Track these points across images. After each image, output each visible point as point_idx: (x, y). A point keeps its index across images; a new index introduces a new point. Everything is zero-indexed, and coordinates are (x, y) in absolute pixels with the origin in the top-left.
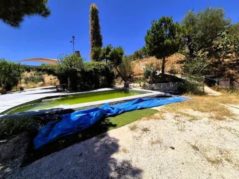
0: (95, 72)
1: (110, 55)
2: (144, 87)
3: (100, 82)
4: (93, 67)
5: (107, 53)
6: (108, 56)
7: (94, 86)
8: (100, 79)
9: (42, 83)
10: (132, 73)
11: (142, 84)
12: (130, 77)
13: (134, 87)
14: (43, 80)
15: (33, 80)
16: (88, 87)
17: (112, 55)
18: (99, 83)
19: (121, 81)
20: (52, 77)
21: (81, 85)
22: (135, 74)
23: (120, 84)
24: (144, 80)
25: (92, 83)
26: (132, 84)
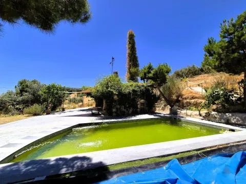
0: (133, 95)
1: (154, 74)
2: (207, 117)
3: (139, 106)
4: (131, 89)
5: (149, 72)
6: (150, 75)
7: (131, 111)
8: (139, 103)
9: (81, 103)
10: (180, 95)
11: (204, 112)
12: (178, 101)
13: (187, 115)
14: (82, 101)
15: (74, 101)
16: (124, 112)
17: (156, 74)
18: (137, 108)
19: (165, 106)
20: (90, 98)
21: (117, 108)
22: (184, 97)
23: (163, 109)
24: (207, 106)
25: (129, 107)
26: (184, 112)
